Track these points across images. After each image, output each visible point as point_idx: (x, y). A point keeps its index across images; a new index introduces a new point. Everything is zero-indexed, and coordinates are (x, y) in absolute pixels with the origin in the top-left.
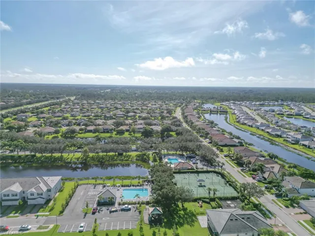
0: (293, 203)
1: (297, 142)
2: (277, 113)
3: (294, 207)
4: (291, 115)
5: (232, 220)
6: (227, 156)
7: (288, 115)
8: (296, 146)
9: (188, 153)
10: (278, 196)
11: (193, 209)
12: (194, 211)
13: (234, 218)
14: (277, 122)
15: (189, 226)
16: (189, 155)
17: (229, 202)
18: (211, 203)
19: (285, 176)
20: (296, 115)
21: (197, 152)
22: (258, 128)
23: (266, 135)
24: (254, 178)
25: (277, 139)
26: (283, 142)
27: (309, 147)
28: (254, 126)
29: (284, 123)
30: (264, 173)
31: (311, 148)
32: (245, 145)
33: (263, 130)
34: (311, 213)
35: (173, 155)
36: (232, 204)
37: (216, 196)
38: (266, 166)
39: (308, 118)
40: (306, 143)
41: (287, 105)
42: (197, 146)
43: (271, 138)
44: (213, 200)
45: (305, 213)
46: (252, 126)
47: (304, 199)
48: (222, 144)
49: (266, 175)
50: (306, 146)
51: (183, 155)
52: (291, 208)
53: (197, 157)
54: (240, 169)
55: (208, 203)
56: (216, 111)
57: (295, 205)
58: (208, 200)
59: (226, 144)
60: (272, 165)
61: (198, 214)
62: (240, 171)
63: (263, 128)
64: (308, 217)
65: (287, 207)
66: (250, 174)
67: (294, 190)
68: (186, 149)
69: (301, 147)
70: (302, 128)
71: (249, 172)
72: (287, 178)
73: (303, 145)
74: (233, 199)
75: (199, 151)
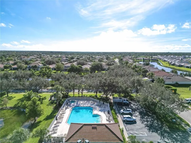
9: (116, 95)
16: (118, 100)
21: (134, 95)
35: (87, 99)
42: (133, 83)
48: (171, 83)
51: (106, 100)
53: (133, 105)
56: (148, 60)
59: (177, 83)
68: (111, 88)
75: (137, 91)
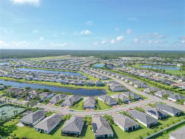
0: (47, 102)
1: (31, 79)
2: (10, 66)
3: (48, 103)
4: (18, 66)
5: (34, 116)
6: (3, 96)
7: (17, 66)
8: (32, 81)
10: (41, 102)
11: (11, 124)
12: (12, 125)
13: (34, 115)
14: (15, 71)
15: (16, 130)
17: (24, 113)
18: (16, 117)
19: (39, 94)
20: (21, 66)
22: (7, 77)
23: (14, 79)
24: (26, 100)
25: (21, 80)
26: (25, 81)
27: (37, 80)
28: (4, 76)
29: (19, 71)
30: (30, 96)
31: (38, 81)
32: (8, 87)
33: (10, 77)
34: (54, 102)
36: (26, 113)
37: (18, 113)
38: (29, 93)
39: (27, 67)
40: (36, 79)
41: (11, 61)
43: (17, 80)
44: (17, 116)
45: (52, 103)
46: (2, 76)
47: (50, 99)
49: (31, 97)
50: (36, 80)
52: (47, 104)
54: (16, 99)
55: (15, 118)
57: (48, 102)
58: (15, 117)
60: (32, 92)
61: (15, 124)
62: (17, 100)
63: (11, 76)
64: (54, 104)
65: (46, 104)
66: (23, 99)
67: (45, 98)
69: (35, 81)
70: (29, 72)
71: (22, 99)
72: (41, 94)
73: (35, 80)
74: (25, 111)
